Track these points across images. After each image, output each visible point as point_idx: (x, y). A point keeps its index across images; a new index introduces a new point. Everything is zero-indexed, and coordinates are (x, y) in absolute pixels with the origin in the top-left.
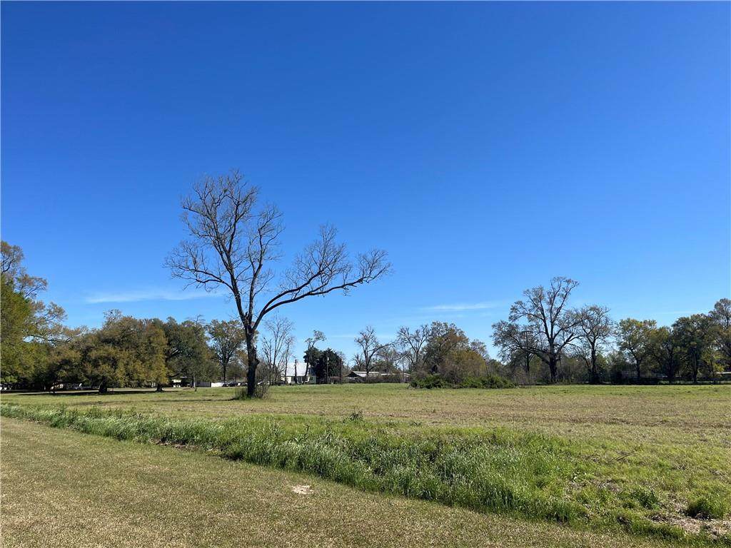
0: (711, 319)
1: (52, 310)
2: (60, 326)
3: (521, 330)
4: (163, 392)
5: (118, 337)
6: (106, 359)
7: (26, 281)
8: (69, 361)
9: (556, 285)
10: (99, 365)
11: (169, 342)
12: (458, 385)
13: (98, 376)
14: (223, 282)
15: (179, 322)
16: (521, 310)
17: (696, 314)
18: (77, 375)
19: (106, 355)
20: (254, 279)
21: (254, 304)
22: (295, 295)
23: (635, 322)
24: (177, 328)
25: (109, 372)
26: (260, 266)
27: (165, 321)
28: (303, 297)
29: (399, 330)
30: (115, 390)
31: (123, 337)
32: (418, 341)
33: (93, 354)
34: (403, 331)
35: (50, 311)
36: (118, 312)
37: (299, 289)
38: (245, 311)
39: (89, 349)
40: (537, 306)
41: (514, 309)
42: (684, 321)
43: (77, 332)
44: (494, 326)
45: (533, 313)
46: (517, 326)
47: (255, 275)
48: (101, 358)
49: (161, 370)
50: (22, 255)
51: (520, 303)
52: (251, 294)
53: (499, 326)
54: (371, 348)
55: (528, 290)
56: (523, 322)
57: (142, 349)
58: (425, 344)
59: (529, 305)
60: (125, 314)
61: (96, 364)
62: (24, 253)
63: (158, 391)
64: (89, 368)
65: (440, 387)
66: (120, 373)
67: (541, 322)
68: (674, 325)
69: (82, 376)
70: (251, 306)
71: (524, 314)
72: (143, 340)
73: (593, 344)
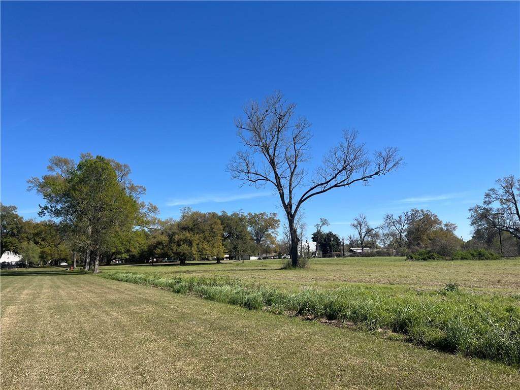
1: (150, 208)
2: (156, 219)
3: (494, 212)
4: (221, 263)
5: (191, 226)
6: (185, 241)
7: (132, 188)
8: (162, 243)
10: (181, 245)
11: (224, 227)
12: (450, 258)
13: (180, 253)
14: (269, 181)
15: (229, 214)
16: (494, 196)
18: (167, 252)
19: (184, 238)
20: (291, 177)
21: (292, 196)
22: (323, 187)
24: (229, 218)
25: (187, 250)
26: (296, 166)
27: (220, 214)
28: (330, 188)
29: (385, 216)
30: (190, 262)
31: (194, 225)
32: (400, 224)
33: (176, 238)
34: (388, 217)
35: (149, 208)
36: (189, 208)
37: (327, 182)
38: (287, 202)
39: (174, 234)
40: (508, 192)
41: (488, 195)
43: (166, 223)
44: (470, 210)
45: (505, 198)
46: (491, 209)
47: (292, 173)
48: (181, 240)
49: (219, 248)
50: (130, 171)
51: (493, 190)
52: (290, 188)
53: (476, 211)
54: (364, 231)
55: (499, 179)
56: (496, 206)
57: (207, 234)
58: (406, 226)
59: (501, 192)
60: (194, 210)
61: (179, 245)
62: (131, 169)
63: (218, 263)
64: (175, 247)
65: (434, 259)
66: (194, 250)
67: (512, 205)
69: (170, 253)
70: (290, 197)
71: (496, 199)
72: (207, 227)
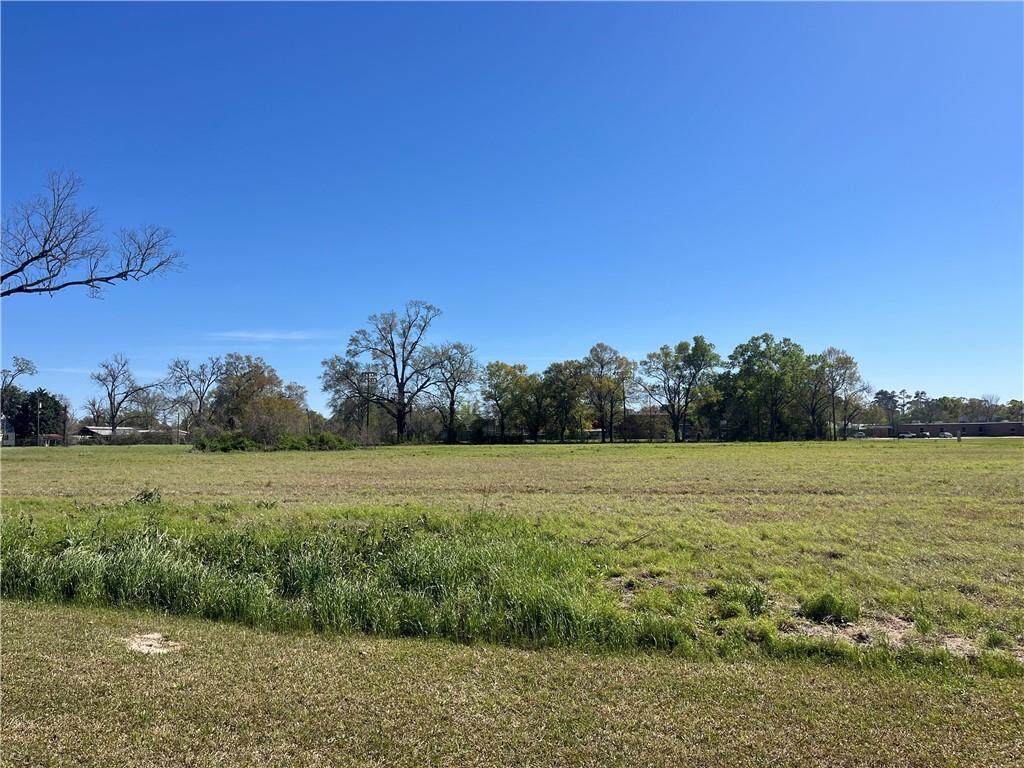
0: (585, 367)
3: (361, 370)
9: (412, 312)
12: (272, 447)
16: (364, 343)
17: (570, 360)
23: (503, 366)
28: (7, 293)
32: (203, 381)
34: (178, 366)
40: (385, 338)
41: (354, 340)
42: (557, 369)
44: (324, 363)
45: (379, 348)
46: (357, 364)
51: (363, 332)
53: (333, 365)
54: (121, 391)
55: (375, 316)
56: (365, 360)
59: (375, 336)
65: (243, 449)
67: (389, 361)
68: (546, 372)
71: (368, 348)
73: (452, 392)
